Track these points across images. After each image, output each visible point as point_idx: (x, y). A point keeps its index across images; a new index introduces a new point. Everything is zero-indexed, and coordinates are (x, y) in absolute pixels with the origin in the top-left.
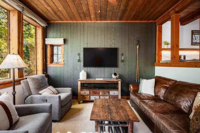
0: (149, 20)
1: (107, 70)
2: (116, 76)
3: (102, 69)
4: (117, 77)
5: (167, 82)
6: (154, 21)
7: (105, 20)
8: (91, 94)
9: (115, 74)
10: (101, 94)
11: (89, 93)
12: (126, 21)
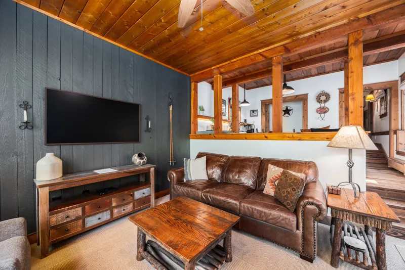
0: (184, 71)
1: (117, 149)
2: (143, 159)
3: (106, 147)
4: (145, 160)
5: (220, 158)
6: (188, 75)
7: (115, 39)
8: (87, 214)
9: (140, 156)
10: (114, 204)
11: (80, 213)
12: (154, 60)
